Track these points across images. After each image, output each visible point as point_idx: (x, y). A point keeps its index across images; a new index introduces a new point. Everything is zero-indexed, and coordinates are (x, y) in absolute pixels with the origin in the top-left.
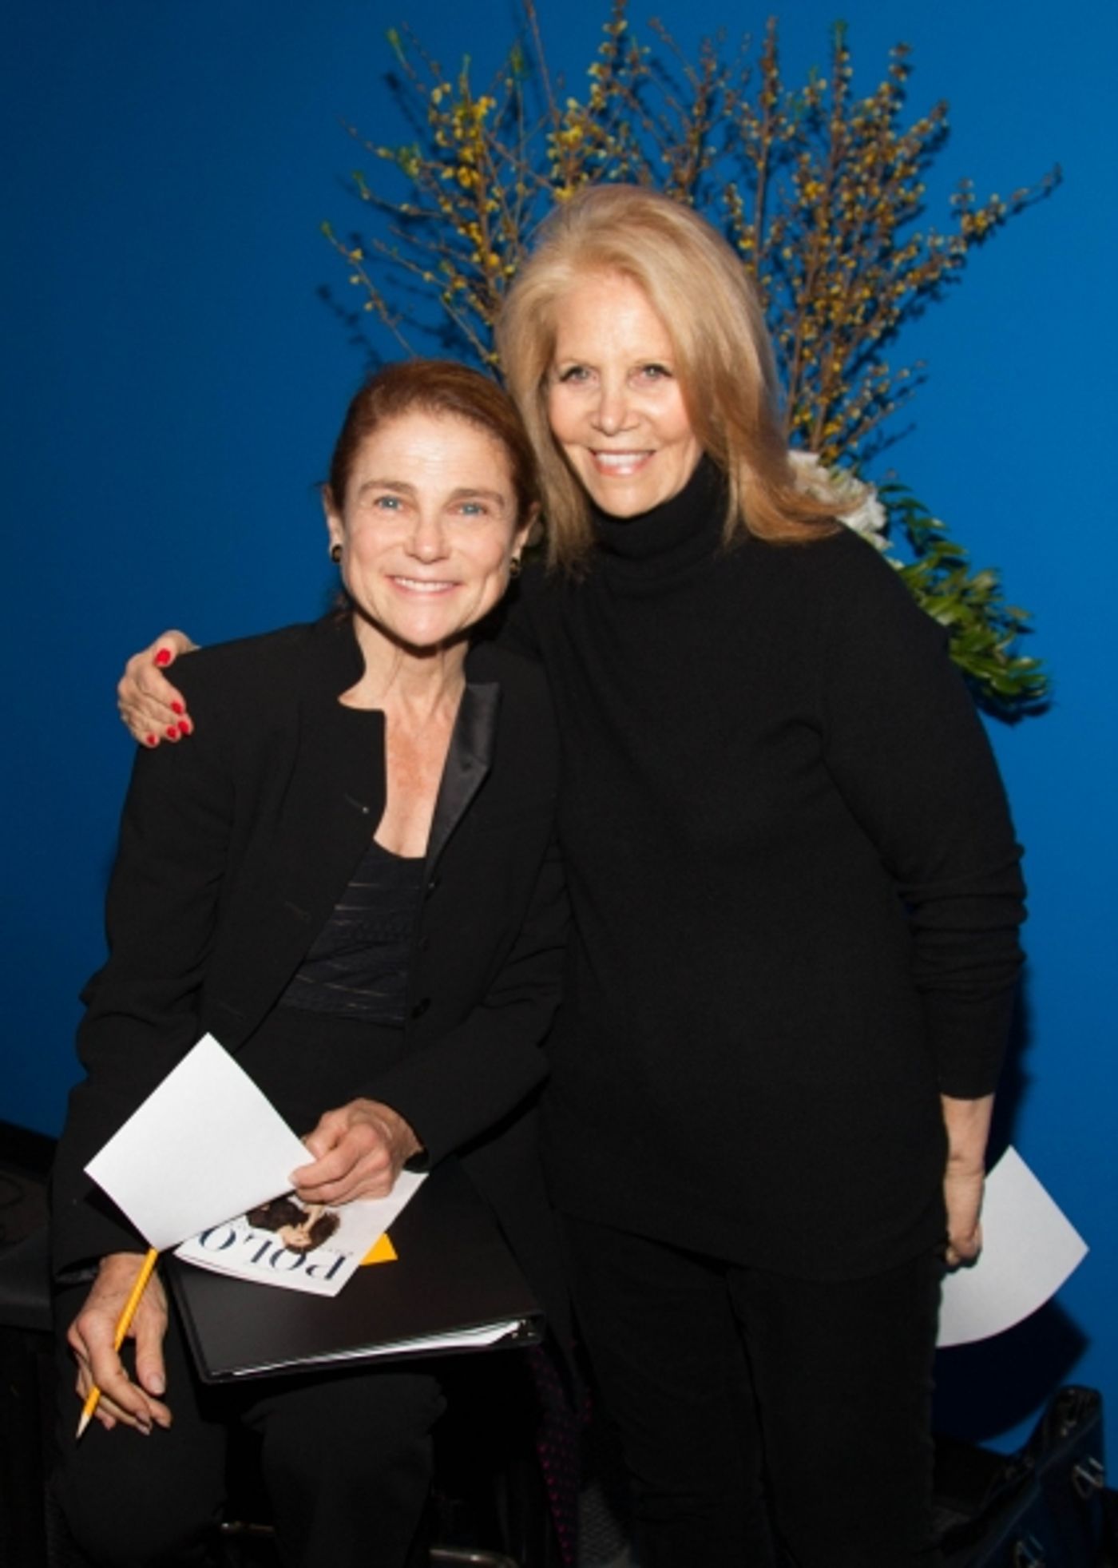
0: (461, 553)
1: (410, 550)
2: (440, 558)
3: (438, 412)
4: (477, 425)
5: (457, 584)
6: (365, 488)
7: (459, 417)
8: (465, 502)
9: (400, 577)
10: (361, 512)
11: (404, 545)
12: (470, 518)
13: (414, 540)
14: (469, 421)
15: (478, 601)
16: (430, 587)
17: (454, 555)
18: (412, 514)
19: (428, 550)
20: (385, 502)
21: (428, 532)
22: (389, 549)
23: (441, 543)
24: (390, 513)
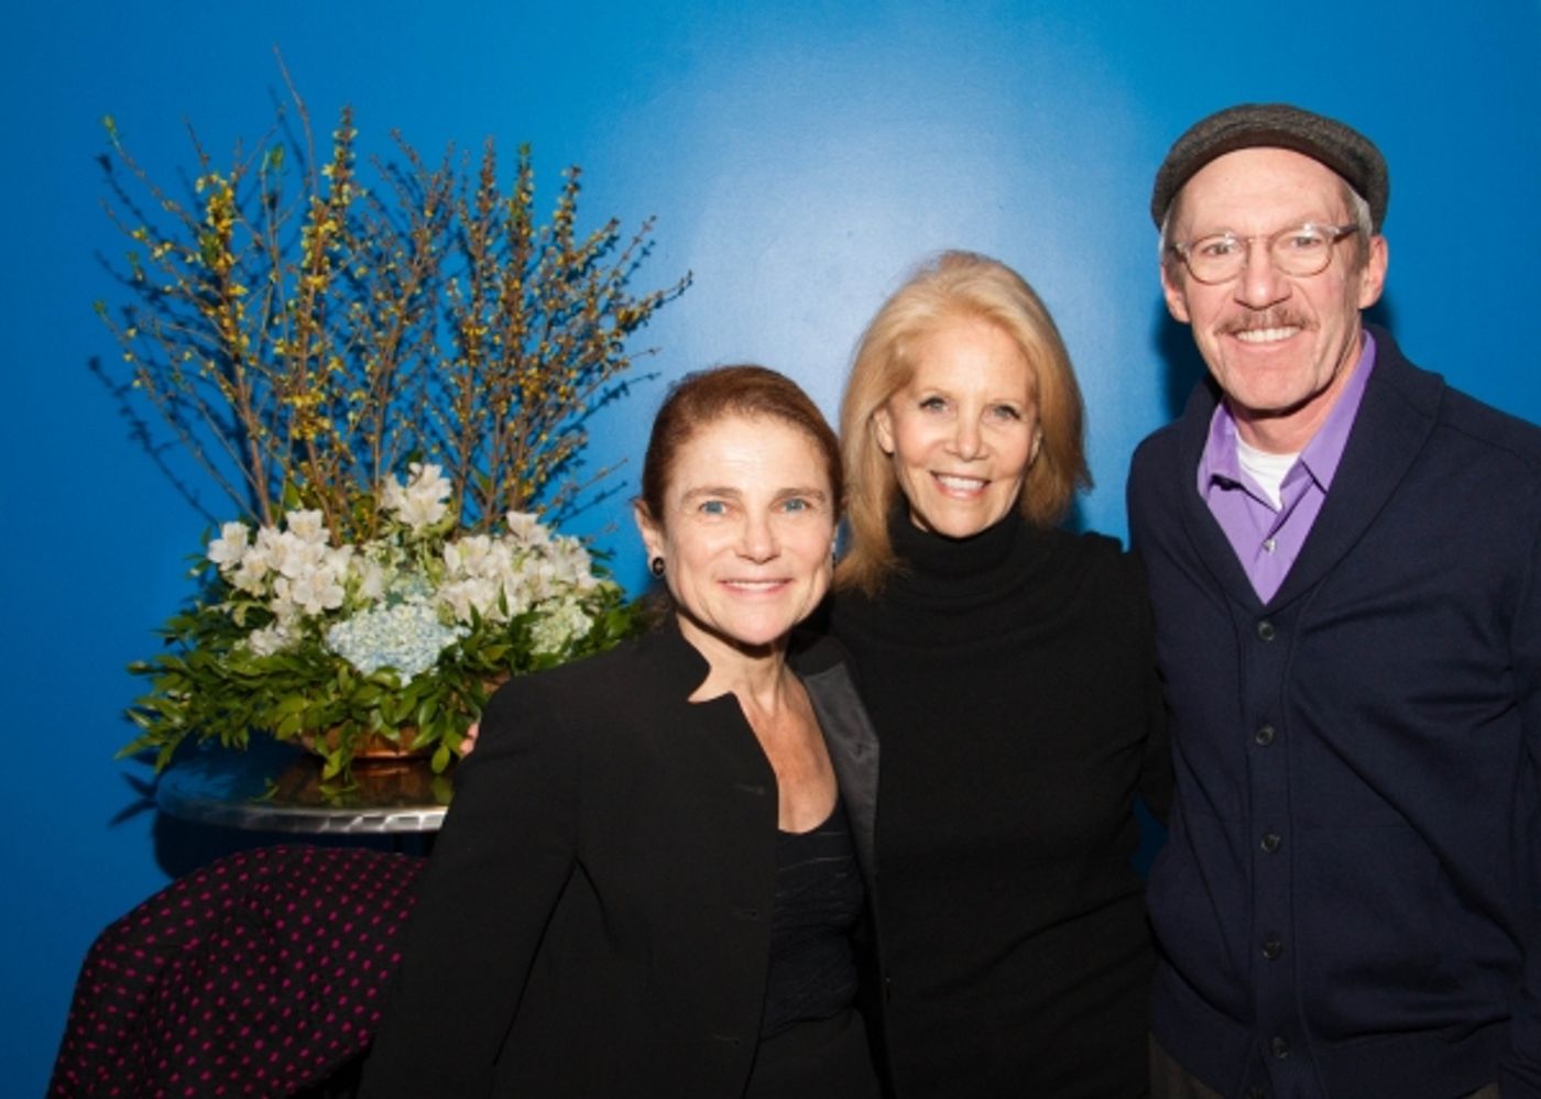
0: (791, 550)
1: (743, 552)
2: (772, 557)
3: (753, 415)
4: (792, 423)
5: (786, 581)
6: (688, 496)
7: (774, 417)
8: (790, 500)
9: (732, 581)
10: (685, 520)
11: (734, 548)
12: (793, 515)
13: (745, 543)
14: (783, 420)
15: (809, 597)
16: (764, 586)
17: (784, 552)
18: (737, 515)
19: (761, 550)
20: (712, 508)
21: (758, 533)
22: (720, 553)
23: (772, 540)
24: (714, 518)
